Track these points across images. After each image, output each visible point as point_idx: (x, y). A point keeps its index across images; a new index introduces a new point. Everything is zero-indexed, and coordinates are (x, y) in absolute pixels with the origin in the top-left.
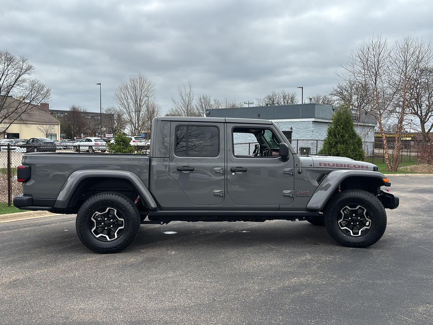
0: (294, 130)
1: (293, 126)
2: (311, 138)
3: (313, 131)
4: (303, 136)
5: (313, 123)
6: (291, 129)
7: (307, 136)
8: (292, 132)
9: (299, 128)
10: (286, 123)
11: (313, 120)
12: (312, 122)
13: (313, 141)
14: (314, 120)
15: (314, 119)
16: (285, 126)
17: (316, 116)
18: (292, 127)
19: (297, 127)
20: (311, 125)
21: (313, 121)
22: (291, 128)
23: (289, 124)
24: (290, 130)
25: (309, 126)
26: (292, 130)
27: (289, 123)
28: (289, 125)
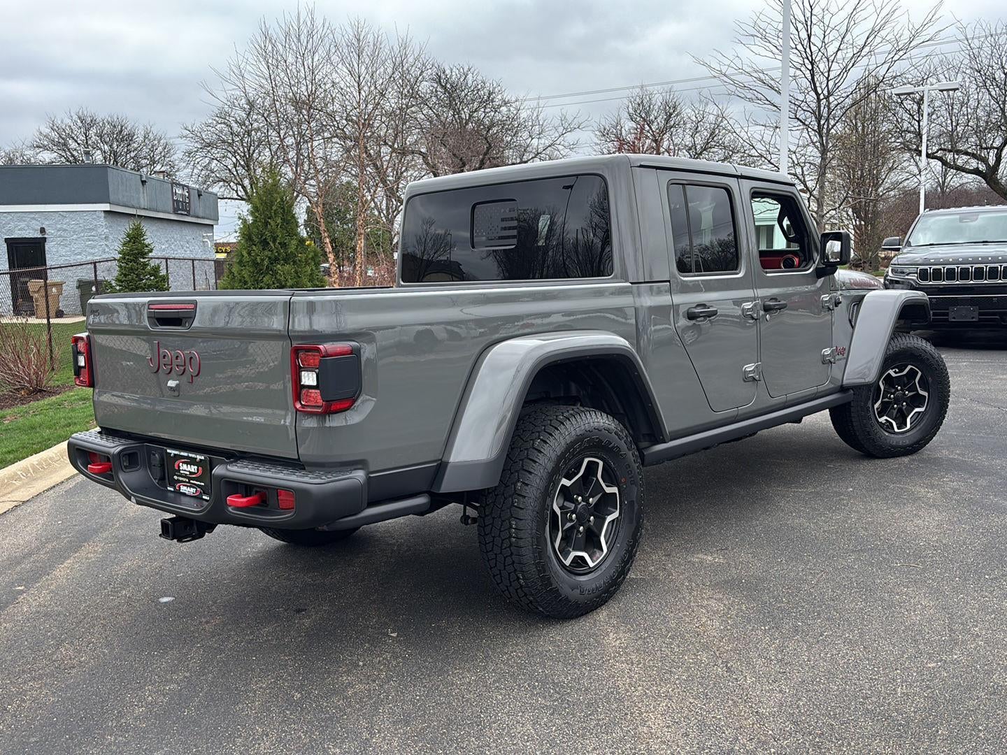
0: (52, 234)
1: (47, 223)
2: (104, 256)
3: (106, 238)
4: (79, 251)
5: (105, 217)
6: (41, 232)
7: (92, 251)
8: (44, 239)
9: (65, 230)
10: (23, 215)
11: (107, 207)
12: (103, 214)
13: (109, 263)
14: (109, 209)
15: (108, 205)
16: (23, 225)
17: (112, 198)
18: (44, 226)
19: (59, 226)
20: (102, 220)
21: (105, 212)
22: (43, 230)
23: (33, 218)
24: (40, 236)
25: (95, 223)
26: (46, 236)
27: (32, 216)
28: (33, 222)
